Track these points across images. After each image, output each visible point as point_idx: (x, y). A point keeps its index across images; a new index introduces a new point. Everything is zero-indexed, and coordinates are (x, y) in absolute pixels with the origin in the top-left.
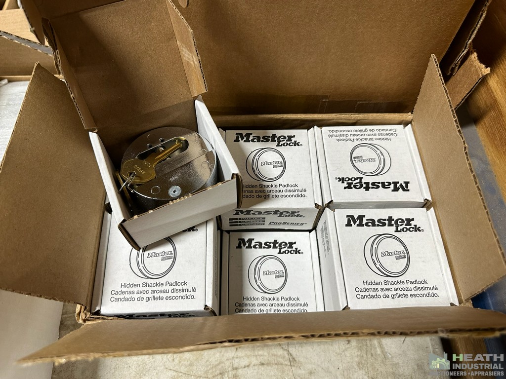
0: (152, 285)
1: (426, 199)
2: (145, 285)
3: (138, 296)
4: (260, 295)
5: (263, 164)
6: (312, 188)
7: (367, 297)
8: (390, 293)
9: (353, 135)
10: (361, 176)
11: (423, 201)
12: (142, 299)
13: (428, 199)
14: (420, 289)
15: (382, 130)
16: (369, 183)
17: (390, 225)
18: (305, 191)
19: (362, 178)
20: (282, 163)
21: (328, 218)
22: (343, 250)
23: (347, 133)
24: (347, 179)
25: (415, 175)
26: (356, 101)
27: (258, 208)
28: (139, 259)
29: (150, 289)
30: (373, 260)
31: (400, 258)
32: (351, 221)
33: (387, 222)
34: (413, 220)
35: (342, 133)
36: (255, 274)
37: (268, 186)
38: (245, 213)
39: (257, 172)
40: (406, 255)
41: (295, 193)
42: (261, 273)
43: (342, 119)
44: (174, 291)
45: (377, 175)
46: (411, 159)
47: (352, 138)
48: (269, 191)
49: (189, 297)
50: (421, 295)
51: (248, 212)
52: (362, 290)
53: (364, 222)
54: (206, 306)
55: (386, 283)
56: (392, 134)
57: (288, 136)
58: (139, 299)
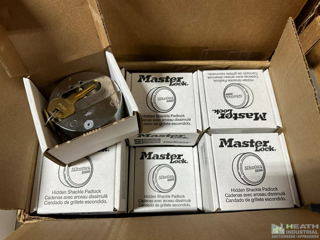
0: (74, 192)
1: (278, 126)
2: (70, 192)
3: (65, 200)
4: (156, 194)
5: (159, 99)
6: (195, 118)
7: (234, 201)
8: (250, 198)
9: (226, 77)
10: (231, 108)
11: (276, 128)
12: (68, 203)
13: (280, 126)
14: (272, 194)
15: (247, 73)
16: (237, 114)
17: (252, 146)
18: (190, 120)
19: (232, 110)
20: (173, 99)
21: (207, 141)
22: (217, 166)
23: (221, 75)
24: (221, 111)
25: (271, 108)
26: (229, 51)
27: (155, 133)
28: (66, 173)
29: (74, 195)
30: (239, 173)
31: (259, 171)
32: (223, 142)
33: (249, 144)
34: (268, 142)
35: (218, 76)
36: (153, 178)
37: (162, 116)
38: (146, 136)
39: (154, 105)
40: (263, 168)
41: (182, 122)
42: (158, 177)
43: (218, 65)
44: (91, 197)
45: (243, 108)
46: (268, 96)
47: (225, 79)
48: (163, 120)
49: (102, 202)
50: (273, 199)
51: (148, 136)
52: (230, 196)
53: (233, 143)
54: (115, 208)
55: (248, 190)
56: (254, 77)
57: (178, 78)
58: (65, 203)
